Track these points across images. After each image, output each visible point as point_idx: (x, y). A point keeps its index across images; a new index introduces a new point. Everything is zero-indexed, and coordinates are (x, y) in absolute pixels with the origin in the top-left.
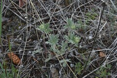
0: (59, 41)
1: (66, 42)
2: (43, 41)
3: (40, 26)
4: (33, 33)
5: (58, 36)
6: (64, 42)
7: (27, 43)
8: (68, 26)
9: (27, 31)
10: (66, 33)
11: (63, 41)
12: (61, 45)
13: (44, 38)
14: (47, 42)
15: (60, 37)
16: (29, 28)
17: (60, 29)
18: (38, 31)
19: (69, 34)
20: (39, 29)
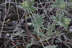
0: (45, 23)
1: (53, 24)
2: (24, 22)
3: (23, 4)
4: (13, 12)
5: (43, 16)
6: (51, 24)
7: (5, 23)
8: (56, 4)
9: (6, 9)
10: (54, 13)
11: (49, 23)
12: (47, 27)
13: (26, 18)
14: (30, 24)
15: (45, 17)
16: (7, 4)
17: (46, 7)
18: (19, 9)
19: (57, 14)
20: (21, 7)
